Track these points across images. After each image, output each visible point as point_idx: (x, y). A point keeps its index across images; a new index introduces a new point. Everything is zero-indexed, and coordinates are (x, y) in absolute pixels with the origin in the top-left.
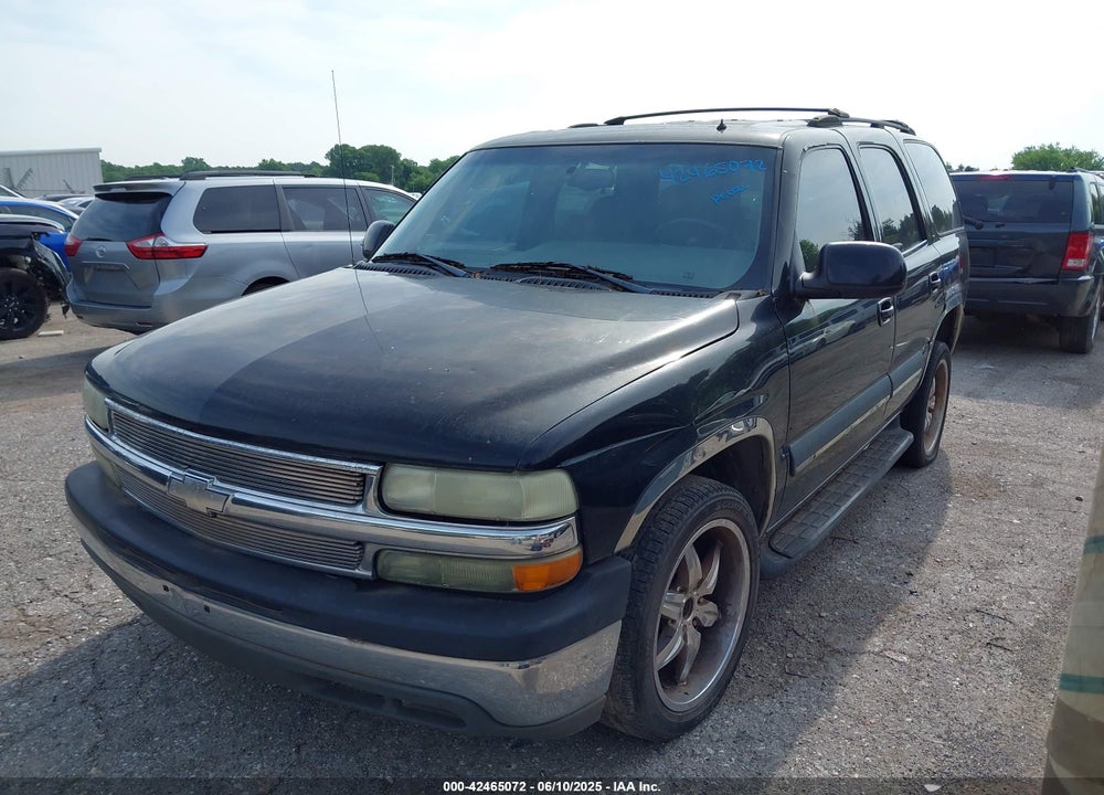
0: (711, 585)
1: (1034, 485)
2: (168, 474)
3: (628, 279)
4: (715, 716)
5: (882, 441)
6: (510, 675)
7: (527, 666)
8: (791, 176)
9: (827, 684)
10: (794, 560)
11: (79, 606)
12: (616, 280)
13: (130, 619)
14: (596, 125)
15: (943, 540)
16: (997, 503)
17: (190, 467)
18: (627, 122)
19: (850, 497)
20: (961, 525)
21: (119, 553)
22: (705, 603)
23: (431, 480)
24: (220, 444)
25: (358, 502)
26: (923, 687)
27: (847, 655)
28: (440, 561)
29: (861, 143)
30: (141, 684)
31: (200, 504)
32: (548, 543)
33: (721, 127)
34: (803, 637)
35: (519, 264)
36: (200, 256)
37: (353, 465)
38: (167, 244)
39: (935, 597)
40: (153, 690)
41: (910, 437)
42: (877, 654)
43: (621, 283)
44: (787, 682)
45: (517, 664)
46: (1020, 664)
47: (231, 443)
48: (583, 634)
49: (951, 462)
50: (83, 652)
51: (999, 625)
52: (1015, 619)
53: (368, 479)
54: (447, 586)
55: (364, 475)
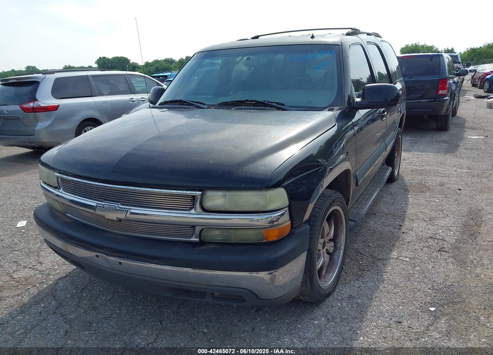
0: (332, 235)
1: (440, 185)
2: (95, 205)
3: (284, 105)
4: (337, 290)
5: (381, 171)
6: (263, 278)
7: (272, 273)
8: (347, 57)
9: (379, 273)
10: (357, 223)
11: (38, 272)
12: (278, 106)
13: (64, 275)
14: (248, 39)
15: (410, 211)
16: (428, 194)
17: (105, 200)
18: (260, 38)
19: (373, 195)
20: (416, 204)
21: (71, 243)
22: (330, 243)
23: (224, 196)
24: (122, 188)
25: (191, 208)
26: (418, 270)
27: (385, 260)
28: (231, 231)
29: (368, 42)
30: (79, 302)
31: (113, 216)
32: (277, 220)
33: (313, 37)
34: (364, 255)
35: (232, 102)
36: (56, 110)
37: (189, 192)
38: (40, 105)
39: (413, 234)
40: (86, 304)
41: (391, 168)
42: (396, 259)
43: (280, 107)
44: (363, 274)
45: (268, 272)
46: (454, 257)
47: (127, 187)
48: (295, 257)
49: (405, 178)
50: (47, 291)
51: (441, 242)
52: (447, 240)
53: (196, 198)
54: (234, 242)
55: (194, 197)
